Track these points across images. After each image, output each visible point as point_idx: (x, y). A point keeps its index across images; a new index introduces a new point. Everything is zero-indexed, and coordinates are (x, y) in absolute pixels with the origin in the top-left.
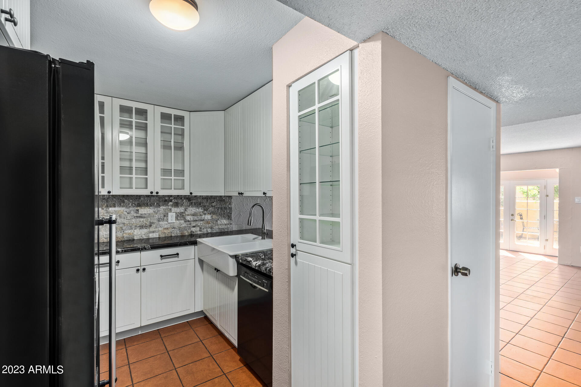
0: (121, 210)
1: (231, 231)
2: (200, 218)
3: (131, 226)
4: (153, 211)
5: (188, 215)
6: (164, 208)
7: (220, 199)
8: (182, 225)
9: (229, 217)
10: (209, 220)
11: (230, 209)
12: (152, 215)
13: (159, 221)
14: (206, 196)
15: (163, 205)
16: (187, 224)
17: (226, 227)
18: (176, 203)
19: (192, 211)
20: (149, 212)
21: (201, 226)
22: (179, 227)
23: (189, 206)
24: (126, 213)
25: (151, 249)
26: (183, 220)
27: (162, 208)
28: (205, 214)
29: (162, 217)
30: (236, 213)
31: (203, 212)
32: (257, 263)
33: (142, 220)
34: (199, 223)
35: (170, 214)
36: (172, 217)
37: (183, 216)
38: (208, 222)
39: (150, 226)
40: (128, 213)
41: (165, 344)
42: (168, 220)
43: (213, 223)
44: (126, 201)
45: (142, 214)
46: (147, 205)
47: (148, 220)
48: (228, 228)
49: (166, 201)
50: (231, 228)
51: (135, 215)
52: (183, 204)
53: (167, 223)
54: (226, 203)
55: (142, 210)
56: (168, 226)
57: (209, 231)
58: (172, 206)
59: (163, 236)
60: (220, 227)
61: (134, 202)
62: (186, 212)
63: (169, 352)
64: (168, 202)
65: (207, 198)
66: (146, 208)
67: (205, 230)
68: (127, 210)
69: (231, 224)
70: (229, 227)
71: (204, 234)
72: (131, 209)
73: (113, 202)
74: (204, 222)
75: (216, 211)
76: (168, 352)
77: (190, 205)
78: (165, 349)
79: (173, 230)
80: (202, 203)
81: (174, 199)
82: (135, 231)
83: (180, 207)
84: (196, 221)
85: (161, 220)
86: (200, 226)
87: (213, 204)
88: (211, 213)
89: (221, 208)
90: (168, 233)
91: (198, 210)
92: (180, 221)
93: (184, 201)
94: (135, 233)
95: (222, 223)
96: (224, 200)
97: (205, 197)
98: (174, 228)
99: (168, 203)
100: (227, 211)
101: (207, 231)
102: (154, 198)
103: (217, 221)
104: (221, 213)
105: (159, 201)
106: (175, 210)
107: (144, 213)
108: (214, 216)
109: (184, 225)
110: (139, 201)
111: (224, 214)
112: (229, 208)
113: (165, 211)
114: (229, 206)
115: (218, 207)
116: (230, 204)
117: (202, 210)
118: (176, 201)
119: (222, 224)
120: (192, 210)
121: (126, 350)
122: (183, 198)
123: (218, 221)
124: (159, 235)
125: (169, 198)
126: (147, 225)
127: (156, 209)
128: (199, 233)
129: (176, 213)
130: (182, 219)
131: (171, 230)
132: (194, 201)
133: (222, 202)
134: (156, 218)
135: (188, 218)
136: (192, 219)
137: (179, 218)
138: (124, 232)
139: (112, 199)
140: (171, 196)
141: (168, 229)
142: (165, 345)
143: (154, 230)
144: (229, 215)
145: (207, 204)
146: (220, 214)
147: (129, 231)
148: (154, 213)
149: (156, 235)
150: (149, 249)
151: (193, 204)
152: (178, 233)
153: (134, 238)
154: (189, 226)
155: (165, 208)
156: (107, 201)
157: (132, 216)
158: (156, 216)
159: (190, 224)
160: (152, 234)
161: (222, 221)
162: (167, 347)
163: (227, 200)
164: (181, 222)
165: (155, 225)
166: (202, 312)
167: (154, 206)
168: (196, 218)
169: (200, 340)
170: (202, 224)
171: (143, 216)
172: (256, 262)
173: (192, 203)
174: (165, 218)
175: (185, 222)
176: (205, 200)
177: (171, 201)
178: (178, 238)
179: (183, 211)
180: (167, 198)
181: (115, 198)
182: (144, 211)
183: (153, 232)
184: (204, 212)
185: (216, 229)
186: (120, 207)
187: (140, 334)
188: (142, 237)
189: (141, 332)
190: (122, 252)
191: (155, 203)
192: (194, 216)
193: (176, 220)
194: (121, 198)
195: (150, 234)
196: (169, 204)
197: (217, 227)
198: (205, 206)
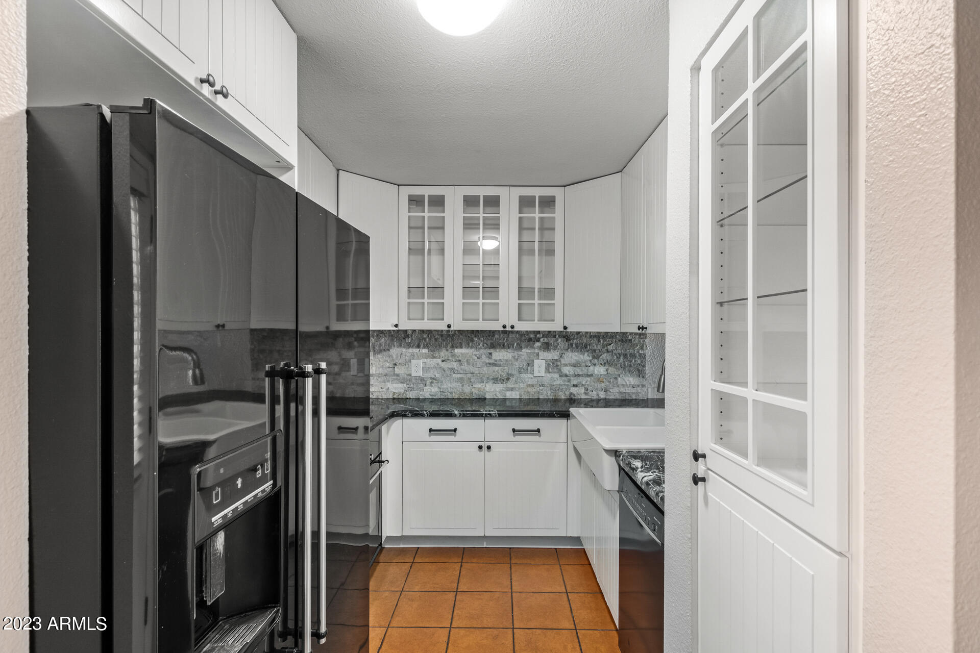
0: (468, 353)
1: (643, 400)
2: (586, 371)
3: (482, 378)
4: (512, 357)
5: (566, 365)
6: (527, 351)
7: (623, 338)
8: (555, 381)
9: (640, 373)
10: (601, 375)
11: (643, 357)
12: (510, 362)
13: (520, 372)
14: (598, 332)
15: (527, 347)
16: (564, 381)
17: (634, 390)
18: (546, 343)
19: (572, 358)
20: (506, 358)
21: (588, 385)
22: (551, 385)
23: (567, 350)
24: (476, 358)
25: (499, 416)
26: (557, 373)
27: (525, 351)
28: (595, 365)
29: (524, 366)
30: (654, 365)
31: (591, 362)
32: (645, 476)
33: (496, 370)
34: (584, 380)
35: (536, 362)
36: (539, 366)
37: (557, 366)
38: (599, 380)
39: (508, 379)
40: (478, 358)
41: (512, 577)
42: (533, 371)
43: (610, 382)
44: (475, 339)
45: (496, 361)
46: (504, 346)
47: (504, 370)
48: (637, 393)
49: (530, 340)
50: (644, 393)
51: (487, 361)
52: (557, 346)
53: (533, 377)
54: (633, 346)
55: (497, 354)
56: (534, 381)
57: (602, 395)
58: (540, 348)
59: (525, 397)
60: (622, 389)
61: (485, 342)
62: (562, 360)
63: (514, 594)
64: (534, 341)
65: (598, 336)
66: (502, 350)
67: (595, 392)
68: (476, 353)
69: (643, 386)
70: (639, 391)
71: (592, 400)
72: (482, 351)
73: (460, 341)
74: (593, 378)
75: (614, 360)
76: (512, 592)
77: (568, 348)
78: (510, 586)
79: (541, 388)
80: (589, 345)
81: (543, 337)
82: (487, 385)
83: (552, 351)
84: (579, 375)
85: (522, 370)
86: (585, 385)
87: (610, 348)
88: (605, 363)
89: (625, 356)
90: (533, 393)
91: (582, 356)
92: (552, 375)
93: (560, 340)
94: (487, 389)
95: (626, 382)
96: (630, 340)
97: (595, 334)
98: (543, 385)
99: (534, 344)
100: (635, 361)
101: (598, 395)
102: (514, 336)
103: (616, 378)
104: (625, 365)
105: (521, 341)
106: (545, 355)
107: (498, 358)
108: (610, 368)
109: (558, 382)
110: (492, 340)
111: (631, 366)
112: (640, 355)
113: (530, 357)
114: (640, 352)
115: (619, 353)
116: (642, 348)
117: (590, 357)
118: (546, 340)
119: (627, 385)
120: (572, 356)
121: (461, 566)
122: (557, 336)
123: (619, 379)
124: (521, 396)
125: (536, 336)
126: (503, 378)
127: (516, 353)
128: (583, 397)
129: (546, 361)
130: (555, 370)
131: (538, 389)
132: (575, 341)
133: (626, 345)
134: (515, 367)
135: (566, 370)
136: (572, 373)
137: (550, 370)
138: (472, 385)
139: (459, 336)
140: (539, 332)
141: (533, 386)
142: (511, 579)
143: (512, 386)
144: (640, 369)
145: (599, 347)
146: (623, 365)
147: (480, 386)
148: (513, 359)
149: (515, 395)
150: (496, 417)
151: (574, 346)
152: (549, 395)
153: (485, 396)
154: (567, 385)
155: (529, 351)
156: (453, 340)
157: (483, 363)
158: (517, 364)
159: (569, 381)
160: (510, 392)
161: (626, 379)
162: (513, 583)
163: (637, 341)
164: (554, 376)
165: (514, 379)
166: (578, 540)
167: (513, 347)
168: (578, 371)
169: (565, 591)
170: (588, 383)
171: (498, 363)
172: (646, 474)
173: (572, 345)
174: (529, 368)
175: (560, 376)
176: (595, 339)
177: (538, 340)
178: (549, 403)
179: (557, 358)
180: (532, 336)
181: (462, 334)
182: (500, 355)
183: (512, 389)
184: (593, 361)
185: (614, 394)
186: (468, 348)
187: (485, 546)
188: (496, 395)
189: (486, 545)
190: (460, 417)
191: (515, 344)
192: (575, 367)
193: (545, 373)
194: (469, 335)
195: (508, 392)
196: (535, 346)
197: (616, 389)
198: (595, 351)
